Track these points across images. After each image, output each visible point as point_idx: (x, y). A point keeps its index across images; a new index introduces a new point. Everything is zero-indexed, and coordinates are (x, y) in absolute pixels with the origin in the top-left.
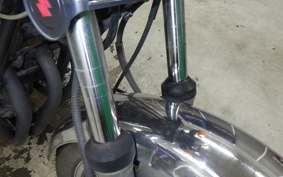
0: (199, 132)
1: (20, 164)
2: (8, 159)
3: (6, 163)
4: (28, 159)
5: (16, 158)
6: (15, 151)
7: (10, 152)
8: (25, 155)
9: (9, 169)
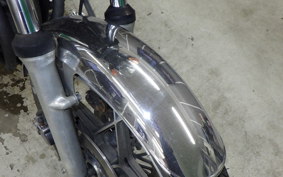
0: (134, 58)
1: (16, 91)
2: (6, 85)
3: (4, 89)
4: (23, 88)
5: (13, 85)
6: (13, 80)
7: (9, 80)
8: (21, 85)
9: (6, 93)
